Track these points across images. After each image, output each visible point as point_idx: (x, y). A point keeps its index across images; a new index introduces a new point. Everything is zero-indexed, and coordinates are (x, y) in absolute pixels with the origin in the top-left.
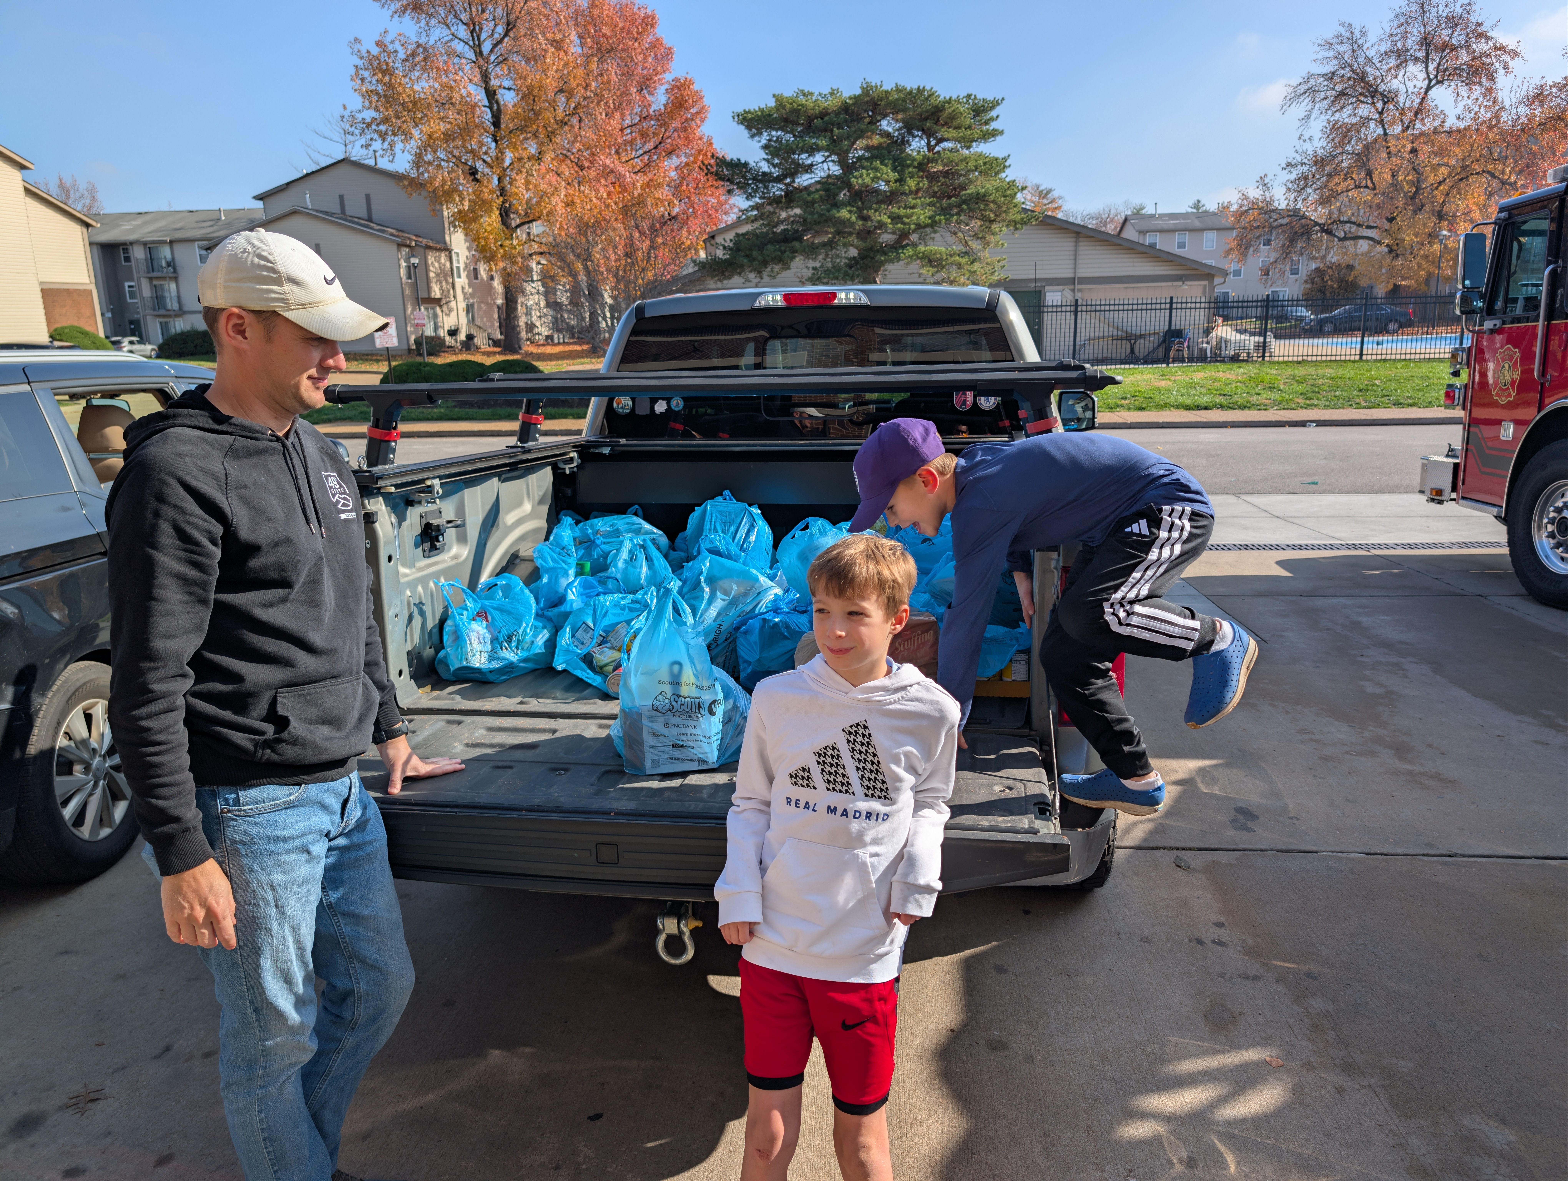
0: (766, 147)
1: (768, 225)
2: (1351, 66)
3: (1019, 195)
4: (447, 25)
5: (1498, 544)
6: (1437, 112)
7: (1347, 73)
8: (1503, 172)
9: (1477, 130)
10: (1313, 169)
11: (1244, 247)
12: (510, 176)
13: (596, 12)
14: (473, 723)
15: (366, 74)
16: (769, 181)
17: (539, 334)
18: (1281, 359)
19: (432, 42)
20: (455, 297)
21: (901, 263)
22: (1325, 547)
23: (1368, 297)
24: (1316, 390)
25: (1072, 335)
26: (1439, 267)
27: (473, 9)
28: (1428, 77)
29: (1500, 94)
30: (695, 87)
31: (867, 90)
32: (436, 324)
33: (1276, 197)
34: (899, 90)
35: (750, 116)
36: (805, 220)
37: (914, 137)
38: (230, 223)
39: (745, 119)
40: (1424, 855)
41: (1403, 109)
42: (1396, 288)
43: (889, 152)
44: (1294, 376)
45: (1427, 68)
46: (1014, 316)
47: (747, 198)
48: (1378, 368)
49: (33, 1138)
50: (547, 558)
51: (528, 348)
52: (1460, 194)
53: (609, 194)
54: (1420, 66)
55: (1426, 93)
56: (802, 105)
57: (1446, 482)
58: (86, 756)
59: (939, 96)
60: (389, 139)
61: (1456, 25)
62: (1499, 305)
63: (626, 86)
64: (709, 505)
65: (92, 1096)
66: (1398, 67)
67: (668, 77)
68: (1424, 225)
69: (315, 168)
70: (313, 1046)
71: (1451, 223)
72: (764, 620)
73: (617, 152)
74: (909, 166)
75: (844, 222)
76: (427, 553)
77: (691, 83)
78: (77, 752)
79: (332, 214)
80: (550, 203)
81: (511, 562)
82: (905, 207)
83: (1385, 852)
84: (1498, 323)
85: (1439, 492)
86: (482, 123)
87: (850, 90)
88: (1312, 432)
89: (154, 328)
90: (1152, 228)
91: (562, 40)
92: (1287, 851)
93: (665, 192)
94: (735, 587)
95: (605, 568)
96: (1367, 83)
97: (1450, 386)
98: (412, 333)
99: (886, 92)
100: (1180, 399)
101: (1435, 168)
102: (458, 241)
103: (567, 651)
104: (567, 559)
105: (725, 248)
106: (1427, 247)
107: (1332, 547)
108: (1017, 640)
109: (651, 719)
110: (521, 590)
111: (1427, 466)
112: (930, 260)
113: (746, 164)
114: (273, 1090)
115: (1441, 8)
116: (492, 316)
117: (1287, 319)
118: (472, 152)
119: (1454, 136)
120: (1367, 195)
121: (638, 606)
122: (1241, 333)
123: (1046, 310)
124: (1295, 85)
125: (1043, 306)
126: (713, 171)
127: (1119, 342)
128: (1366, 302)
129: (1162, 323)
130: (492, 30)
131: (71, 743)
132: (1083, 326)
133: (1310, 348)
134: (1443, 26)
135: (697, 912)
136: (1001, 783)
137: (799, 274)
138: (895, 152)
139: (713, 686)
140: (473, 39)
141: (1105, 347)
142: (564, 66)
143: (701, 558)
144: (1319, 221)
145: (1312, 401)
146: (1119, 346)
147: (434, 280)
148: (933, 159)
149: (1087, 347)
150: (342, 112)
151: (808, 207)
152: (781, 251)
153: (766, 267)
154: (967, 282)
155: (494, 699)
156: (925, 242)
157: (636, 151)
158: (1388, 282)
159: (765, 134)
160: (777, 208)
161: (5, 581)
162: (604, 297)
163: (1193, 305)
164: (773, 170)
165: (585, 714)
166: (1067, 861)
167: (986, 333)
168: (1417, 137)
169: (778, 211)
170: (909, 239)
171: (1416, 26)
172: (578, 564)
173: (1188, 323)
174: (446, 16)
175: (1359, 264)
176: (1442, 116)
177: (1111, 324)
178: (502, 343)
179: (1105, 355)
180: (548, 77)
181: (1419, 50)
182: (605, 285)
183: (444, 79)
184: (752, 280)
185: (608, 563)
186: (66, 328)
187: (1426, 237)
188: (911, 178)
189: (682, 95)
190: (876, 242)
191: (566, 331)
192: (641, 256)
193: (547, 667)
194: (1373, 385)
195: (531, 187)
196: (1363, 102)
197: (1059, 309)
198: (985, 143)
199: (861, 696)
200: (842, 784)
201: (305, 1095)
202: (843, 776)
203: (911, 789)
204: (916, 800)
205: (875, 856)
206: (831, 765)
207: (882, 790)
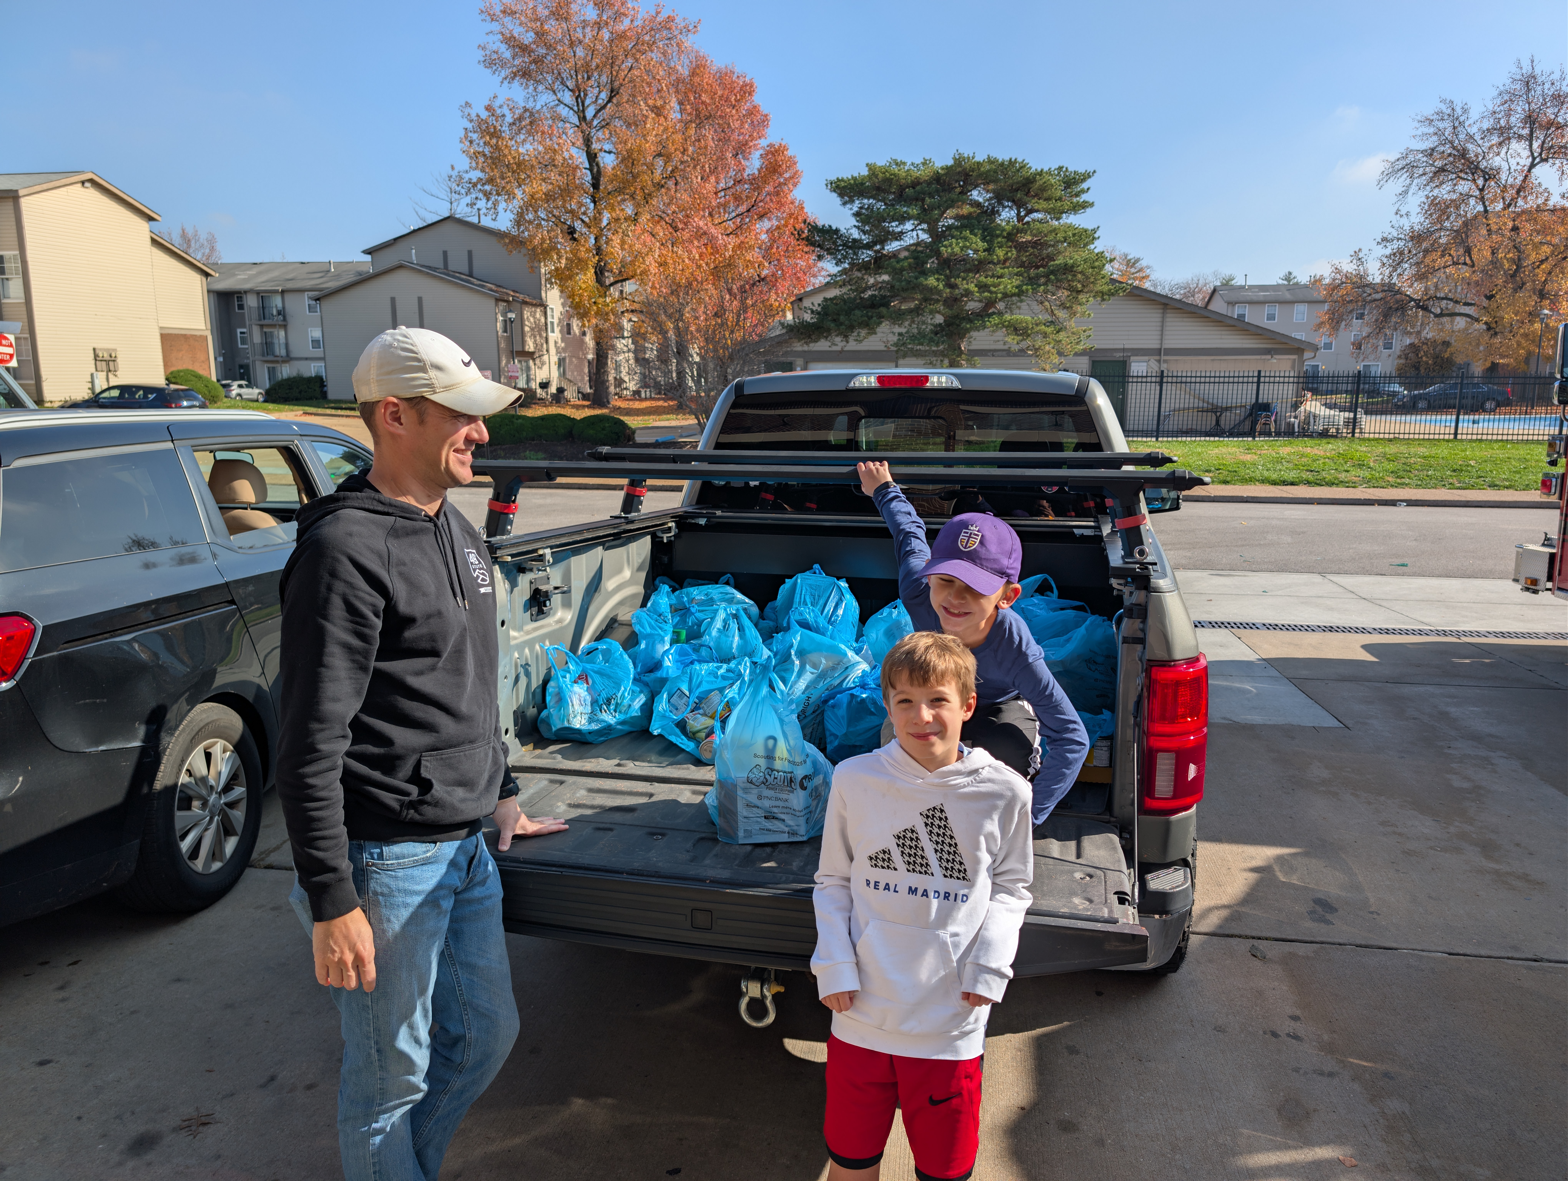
0: (857, 215)
1: (856, 290)
2: (1451, 142)
3: (1107, 266)
4: (554, 92)
6: (1541, 190)
7: (1448, 149)
10: (1410, 244)
11: (1336, 320)
12: (606, 236)
13: (696, 80)
14: (574, 783)
15: (475, 136)
16: (860, 248)
17: (626, 389)
18: (1372, 436)
19: (538, 107)
20: (548, 351)
21: (986, 330)
22: (1414, 632)
23: (1464, 375)
24: (1408, 469)
25: (1157, 405)
26: (1539, 346)
27: (579, 77)
28: (1532, 154)
30: (789, 153)
31: (959, 161)
32: (528, 377)
33: (1370, 272)
34: (990, 161)
35: (843, 184)
36: (892, 287)
37: (1004, 207)
38: (338, 275)
39: (837, 187)
40: (1508, 958)
41: (1505, 186)
42: (1494, 366)
43: (979, 222)
44: (1385, 454)
45: (1531, 145)
46: (1102, 400)
47: (837, 264)
48: (1473, 448)
49: (150, 1156)
50: (644, 623)
51: (615, 402)
52: (1563, 273)
53: (701, 256)
54: (1524, 144)
55: (1529, 171)
56: (894, 175)
57: (1540, 571)
58: (204, 792)
59: (1030, 168)
60: (493, 198)
61: (1563, 103)
63: (722, 151)
64: (800, 578)
65: (203, 1120)
66: (1500, 144)
67: (763, 143)
68: (1525, 303)
69: (422, 224)
71: (1553, 302)
72: (852, 695)
73: (711, 214)
74: (998, 236)
75: (932, 290)
76: (534, 618)
77: (785, 148)
78: (196, 788)
79: (434, 269)
80: (644, 262)
81: (610, 627)
82: (993, 276)
83: (1468, 953)
85: (1535, 582)
86: (582, 184)
87: (942, 160)
88: (1402, 511)
89: (262, 372)
90: (1242, 299)
91: (663, 107)
92: (1366, 947)
93: (756, 255)
94: (824, 661)
95: (698, 635)
96: (1468, 160)
97: (1546, 475)
99: (978, 163)
100: (1266, 474)
101: (1537, 246)
102: (553, 298)
103: (664, 717)
104: (663, 625)
105: (812, 312)
106: (1527, 325)
107: (1420, 632)
108: (1100, 727)
109: (746, 790)
110: (621, 655)
111: (1523, 555)
112: (1016, 329)
113: (837, 231)
115: (1547, 86)
116: (582, 370)
117: (1378, 393)
118: (572, 212)
119: (1558, 213)
120: (1466, 272)
121: (731, 675)
122: (1330, 408)
123: (1130, 380)
124: (1393, 160)
125: (1129, 376)
126: (804, 236)
127: (1205, 414)
128: (1462, 381)
129: (1249, 396)
130: (596, 95)
131: (192, 780)
132: (1168, 396)
133: (1403, 425)
134: (1548, 104)
135: (780, 977)
136: (1082, 871)
137: (885, 339)
138: (985, 221)
139: (805, 762)
140: (578, 105)
141: (1190, 418)
142: (663, 131)
143: (791, 631)
144: (1415, 297)
145: (1403, 480)
146: (1204, 418)
147: (529, 334)
148: (1022, 229)
149: (1172, 418)
150: (451, 172)
151: (896, 274)
152: (867, 316)
153: (853, 332)
154: (1052, 350)
155: (593, 760)
156: (1011, 311)
157: (729, 213)
158: (1486, 360)
159: (857, 202)
160: (865, 274)
161: (142, 626)
162: (692, 356)
163: (1282, 380)
164: (863, 237)
165: (679, 779)
166: (1145, 951)
167: (1072, 415)
168: (1519, 215)
169: (866, 277)
170: (996, 308)
171: (1521, 103)
172: (674, 632)
173: (1275, 396)
174: (553, 83)
175: (1455, 341)
176: (1546, 194)
177: (1197, 396)
178: (591, 398)
179: (1190, 427)
180: (647, 142)
181: (1523, 128)
182: (693, 343)
183: (548, 142)
184: (838, 343)
185: (702, 631)
186: (181, 371)
187: (1526, 316)
188: (999, 247)
189: (776, 160)
190: (962, 310)
191: (654, 387)
192: (730, 317)
193: (643, 731)
194: (1468, 466)
195: (626, 246)
196: (1464, 179)
197: (1144, 380)
198: (1075, 214)
199: (937, 781)
200: (922, 865)
201: (413, 1132)
202: (923, 857)
203: (988, 870)
204: (994, 883)
205: (955, 935)
206: (911, 847)
207: (960, 871)
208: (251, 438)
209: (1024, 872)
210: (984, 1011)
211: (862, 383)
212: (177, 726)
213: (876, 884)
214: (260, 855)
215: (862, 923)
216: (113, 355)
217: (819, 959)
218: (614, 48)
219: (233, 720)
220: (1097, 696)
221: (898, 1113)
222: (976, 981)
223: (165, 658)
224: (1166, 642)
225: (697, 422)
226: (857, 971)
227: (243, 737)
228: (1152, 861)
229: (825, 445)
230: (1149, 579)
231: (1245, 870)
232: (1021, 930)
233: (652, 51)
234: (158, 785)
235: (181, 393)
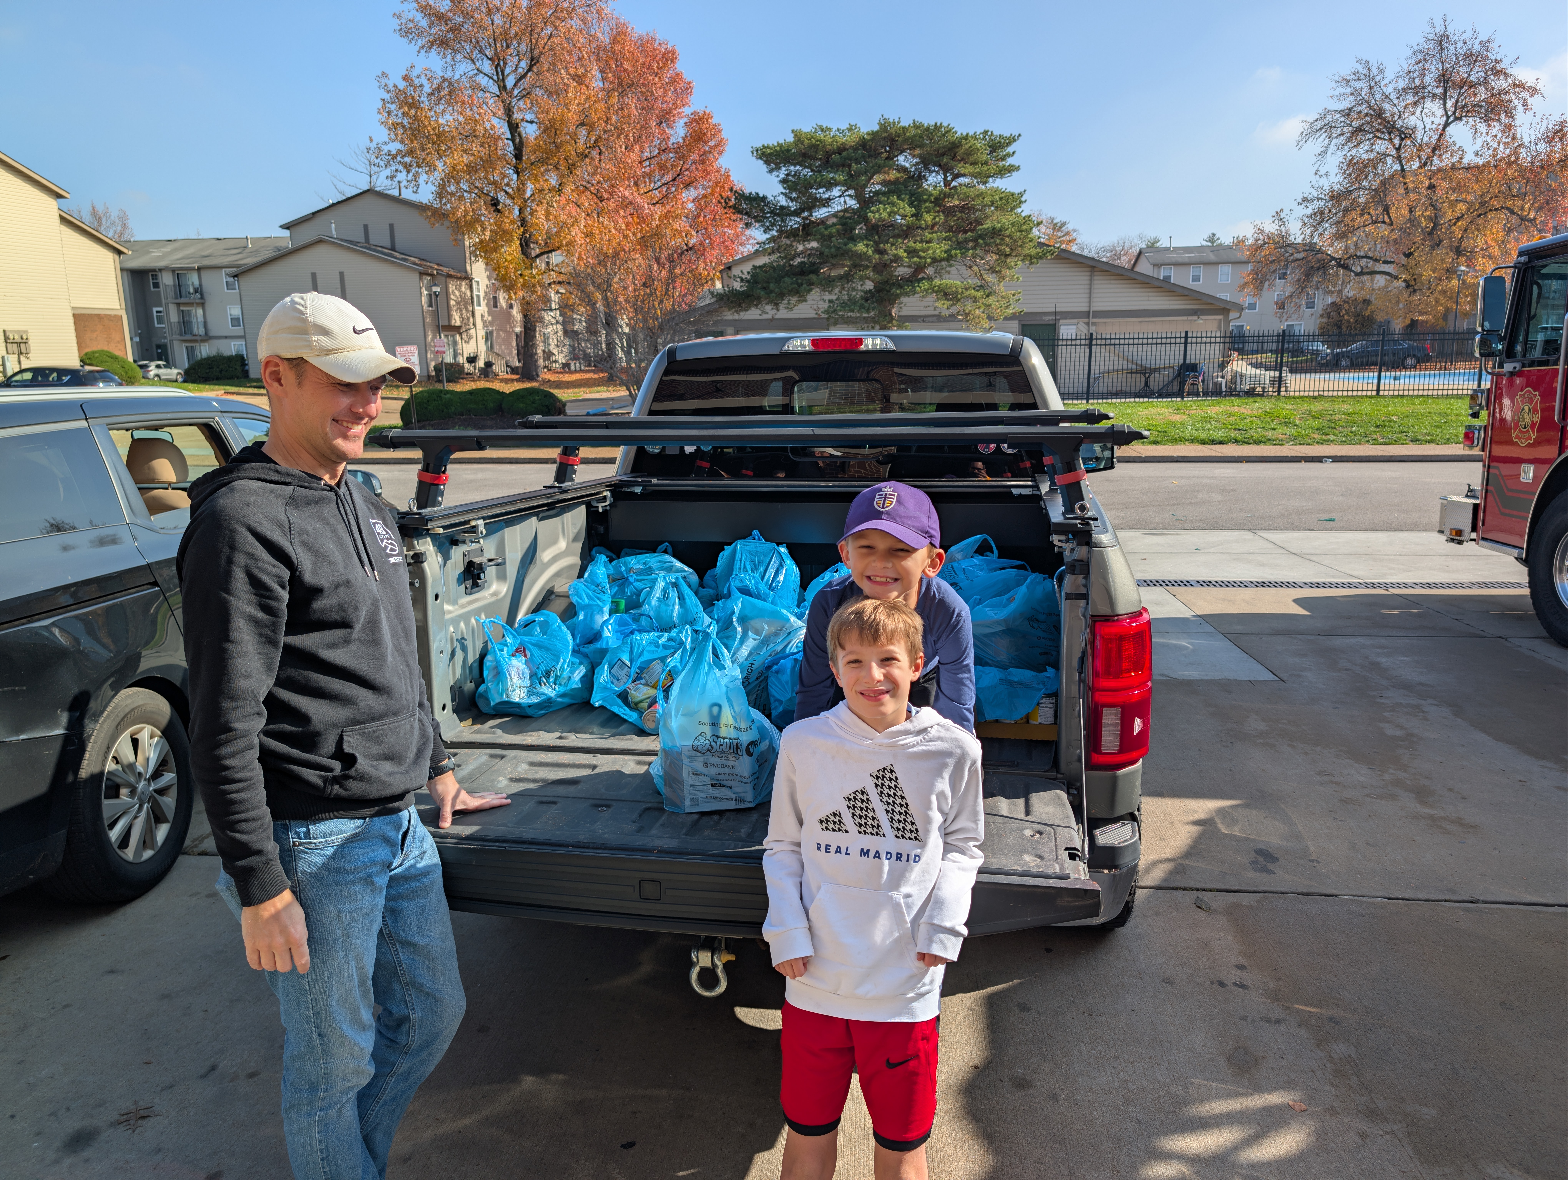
0: (784, 181)
1: (785, 257)
2: (1368, 102)
3: (1035, 230)
4: (473, 61)
5: (1519, 585)
6: (1455, 148)
7: (1364, 109)
8: (1522, 209)
9: (1496, 166)
10: (1330, 204)
11: (1259, 281)
12: (530, 207)
13: (617, 48)
14: (515, 757)
15: (393, 107)
16: (787, 215)
17: (556, 361)
18: (1297, 394)
19: (457, 77)
20: (474, 325)
21: (916, 295)
22: (1343, 585)
23: (1385, 332)
24: (1333, 425)
25: (1086, 368)
26: (1457, 303)
27: (498, 45)
28: (1446, 113)
29: (1518, 131)
30: (714, 121)
31: (884, 126)
32: (455, 351)
33: (1292, 232)
34: (916, 126)
35: (768, 151)
36: (822, 253)
37: (931, 172)
38: (256, 251)
39: (763, 154)
40: (1446, 901)
41: (1421, 145)
42: (1413, 323)
43: (906, 187)
44: (1310, 411)
45: (1445, 104)
46: (1036, 359)
47: (765, 232)
48: (1395, 403)
49: (87, 1153)
50: (581, 594)
51: (545, 375)
52: (1478, 230)
53: (627, 225)
54: (1438, 103)
55: (1444, 129)
56: (820, 141)
57: (1465, 521)
58: (132, 779)
59: (956, 132)
60: (414, 170)
61: (1475, 62)
62: (1519, 348)
63: (645, 120)
64: (739, 545)
65: (142, 1113)
66: (1415, 103)
67: (687, 111)
68: (1442, 260)
69: (341, 198)
70: (371, 1070)
71: (1469, 259)
73: (636, 184)
74: (925, 201)
75: (861, 256)
76: (468, 591)
77: (710, 116)
78: (124, 775)
79: (356, 243)
80: (569, 233)
81: (547, 599)
82: (921, 241)
83: (1407, 896)
84: (1518, 365)
85: (1459, 533)
86: (505, 155)
87: (868, 126)
88: (1328, 467)
89: (180, 352)
90: (1167, 261)
91: (584, 75)
92: (1308, 894)
93: (683, 224)
94: (766, 627)
95: (638, 605)
96: (1384, 119)
97: (1469, 427)
98: (431, 360)
99: (904, 128)
100: (1195, 433)
101: (1453, 204)
102: (479, 271)
103: (605, 688)
104: (601, 596)
105: (742, 280)
106: (1445, 282)
107: (1350, 585)
108: (1044, 684)
109: (691, 758)
110: (559, 626)
111: (1447, 507)
112: (946, 294)
113: (764, 198)
114: (333, 1113)
115: (1459, 45)
116: (510, 344)
117: (1302, 352)
118: (495, 183)
119: (1472, 172)
120: (1384, 230)
121: (672, 643)
122: (1257, 368)
123: (1060, 343)
124: (1311, 121)
125: (1058, 339)
126: (731, 204)
127: (1134, 375)
128: (1383, 338)
129: (1177, 357)
130: (516, 65)
131: (119, 767)
132: (1098, 359)
133: (1327, 383)
134: (1461, 63)
135: (730, 946)
136: (1031, 828)
137: (815, 307)
138: (912, 187)
139: (751, 728)
140: (497, 74)
141: (1120, 380)
142: (586, 100)
143: (733, 598)
144: (1336, 255)
145: (1328, 437)
146: (1133, 380)
147: (455, 308)
148: (949, 194)
149: (1101, 381)
150: (368, 144)
151: (825, 240)
152: (797, 284)
153: (783, 300)
154: (983, 315)
155: (534, 733)
156: (941, 276)
157: (655, 183)
158: (1405, 318)
159: (784, 169)
160: (794, 241)
161: (61, 611)
162: (621, 327)
163: (1208, 340)
164: (791, 204)
165: (623, 750)
166: (1098, 905)
167: (1006, 376)
168: (1435, 173)
169: (794, 244)
170: (925, 273)
171: (1434, 63)
172: (612, 602)
173: (1203, 357)
174: (472, 52)
175: (1376, 299)
176: (1460, 153)
177: (1126, 358)
178: (520, 371)
179: (1119, 389)
180: (569, 111)
181: (1437, 87)
182: (622, 314)
183: (469, 113)
184: (769, 312)
185: (641, 600)
186: (96, 352)
187: (1444, 273)
188: (927, 212)
189: (700, 129)
190: (892, 276)
191: (583, 359)
192: (659, 286)
193: (584, 703)
194: (1390, 421)
195: (551, 217)
196: (1380, 138)
197: (1074, 343)
198: (1001, 178)
199: (886, 741)
200: (873, 826)
201: (360, 1117)
202: (874, 819)
203: (939, 829)
204: (945, 843)
205: (908, 896)
206: (862, 809)
207: (911, 831)
208: (169, 416)
209: (976, 830)
210: (939, 971)
211: (796, 346)
212: (102, 712)
213: (828, 847)
214: (193, 842)
215: (814, 888)
216: (25, 337)
217: (771, 926)
218: (533, 15)
219: (161, 705)
220: (1041, 654)
221: (855, 1077)
222: (930, 941)
223: (87, 643)
224: (1109, 598)
225: (628, 393)
226: (809, 936)
227: (171, 723)
228: (1099, 816)
229: (760, 410)
230: (1091, 535)
231: (1187, 823)
232: (974, 889)
233: (572, 19)
234: (84, 773)
235: (96, 374)
